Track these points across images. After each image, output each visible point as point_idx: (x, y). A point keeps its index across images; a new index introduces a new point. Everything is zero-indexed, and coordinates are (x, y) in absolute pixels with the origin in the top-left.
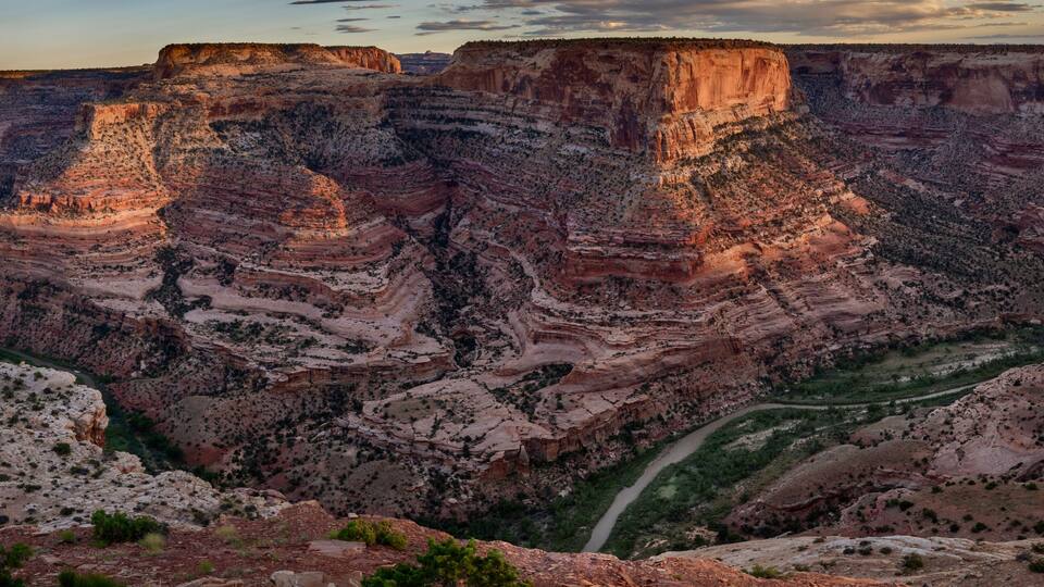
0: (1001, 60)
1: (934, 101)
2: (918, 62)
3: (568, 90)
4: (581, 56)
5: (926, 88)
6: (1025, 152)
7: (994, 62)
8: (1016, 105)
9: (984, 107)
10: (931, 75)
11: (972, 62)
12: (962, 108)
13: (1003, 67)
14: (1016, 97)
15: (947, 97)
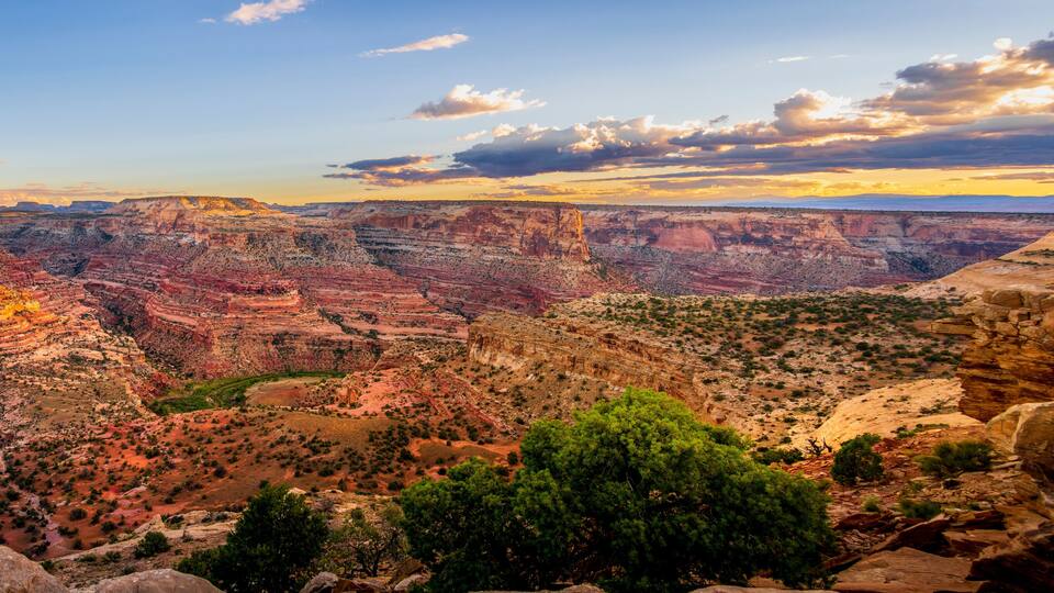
0: (705, 217)
1: (642, 242)
2: (631, 217)
3: (480, 227)
4: (490, 210)
5: (637, 234)
6: (734, 277)
7: (699, 218)
8: (720, 247)
9: (684, 248)
10: (639, 226)
11: (677, 217)
12: (665, 248)
13: (708, 221)
14: (720, 242)
15: (653, 239)
